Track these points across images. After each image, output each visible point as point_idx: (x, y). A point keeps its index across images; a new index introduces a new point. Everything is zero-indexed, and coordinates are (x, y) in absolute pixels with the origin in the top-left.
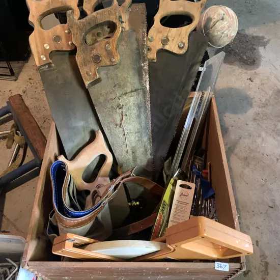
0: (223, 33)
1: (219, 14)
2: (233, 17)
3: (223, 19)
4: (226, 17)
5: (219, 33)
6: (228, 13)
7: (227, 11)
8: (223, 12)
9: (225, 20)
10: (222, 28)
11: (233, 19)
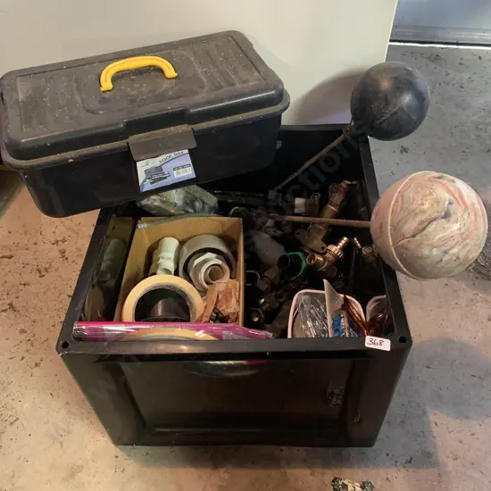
0: (446, 252)
1: (438, 202)
2: (475, 210)
3: (447, 216)
4: (457, 210)
5: (435, 251)
6: (462, 197)
7: (460, 193)
8: (447, 196)
9: (453, 218)
10: (444, 240)
11: (476, 216)
